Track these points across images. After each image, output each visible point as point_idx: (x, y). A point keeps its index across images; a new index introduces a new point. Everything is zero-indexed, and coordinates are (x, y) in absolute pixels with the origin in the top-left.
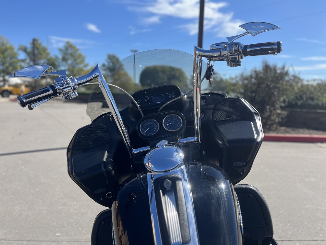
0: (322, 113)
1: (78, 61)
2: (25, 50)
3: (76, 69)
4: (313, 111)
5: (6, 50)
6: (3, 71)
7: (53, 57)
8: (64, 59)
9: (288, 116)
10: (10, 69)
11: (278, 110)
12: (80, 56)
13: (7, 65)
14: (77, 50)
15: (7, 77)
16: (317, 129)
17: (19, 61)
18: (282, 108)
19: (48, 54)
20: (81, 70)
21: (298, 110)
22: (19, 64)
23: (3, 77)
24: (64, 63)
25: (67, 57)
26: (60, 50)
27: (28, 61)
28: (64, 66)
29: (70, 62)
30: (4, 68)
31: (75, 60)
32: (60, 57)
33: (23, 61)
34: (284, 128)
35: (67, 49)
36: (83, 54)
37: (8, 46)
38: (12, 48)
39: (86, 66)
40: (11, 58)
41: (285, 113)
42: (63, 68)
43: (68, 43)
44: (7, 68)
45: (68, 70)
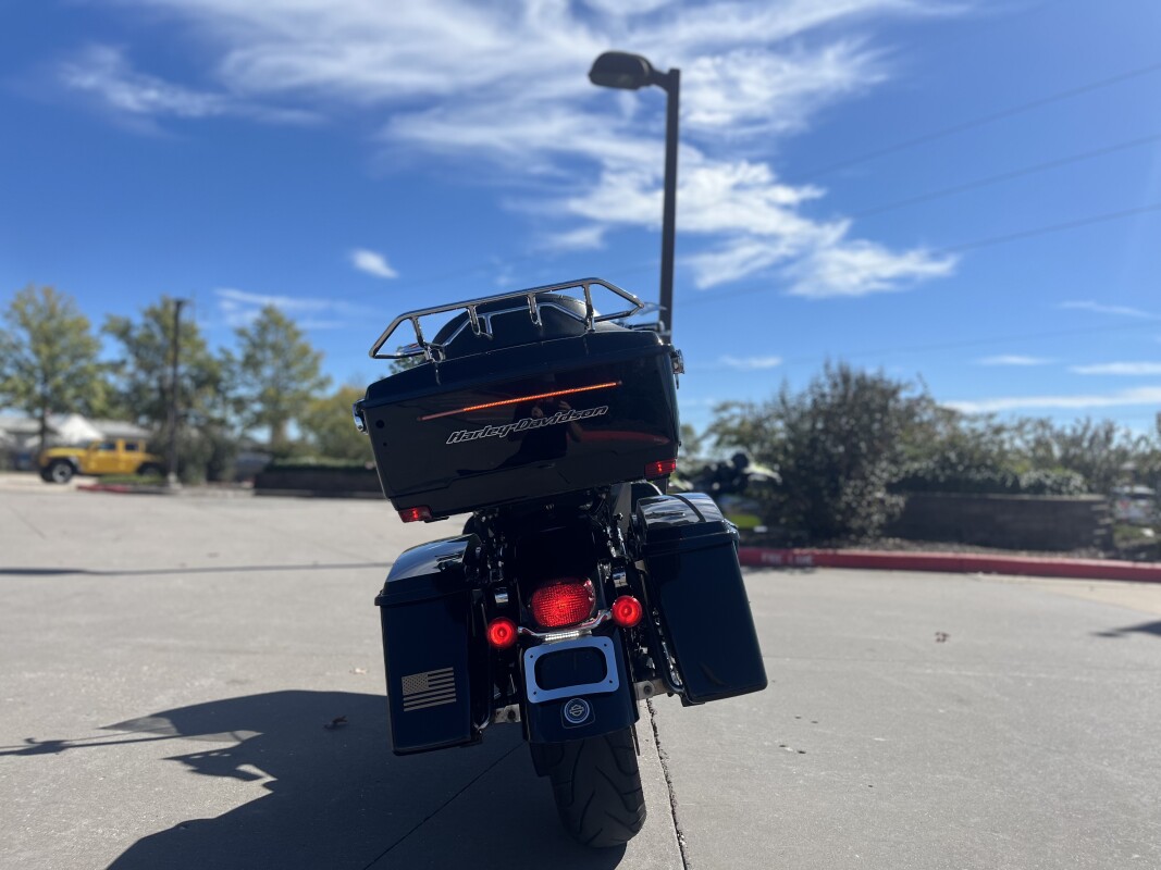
0: (1000, 501)
1: (295, 370)
2: (123, 333)
3: (286, 395)
4: (976, 496)
5: (60, 333)
6: (43, 402)
7: (218, 356)
8: (251, 363)
9: (908, 510)
10: (70, 392)
11: (879, 490)
12: (304, 352)
13: (60, 379)
14: (297, 334)
15: (53, 421)
16: (986, 544)
17: (100, 367)
18: (891, 488)
19: (201, 346)
20: (306, 398)
21: (939, 494)
22: (100, 376)
23: (42, 419)
24: (249, 376)
25: (259, 356)
26: (241, 333)
27: (130, 368)
28: (246, 384)
29: (268, 372)
30: (48, 389)
31: (287, 366)
32: (238, 355)
33: (116, 367)
34: (898, 541)
35: (263, 328)
36: (315, 348)
37: (68, 319)
38: (82, 327)
39: (322, 384)
40: (75, 358)
41: (899, 501)
42: (242, 391)
43: (268, 311)
44: (58, 390)
45: (262, 398)
